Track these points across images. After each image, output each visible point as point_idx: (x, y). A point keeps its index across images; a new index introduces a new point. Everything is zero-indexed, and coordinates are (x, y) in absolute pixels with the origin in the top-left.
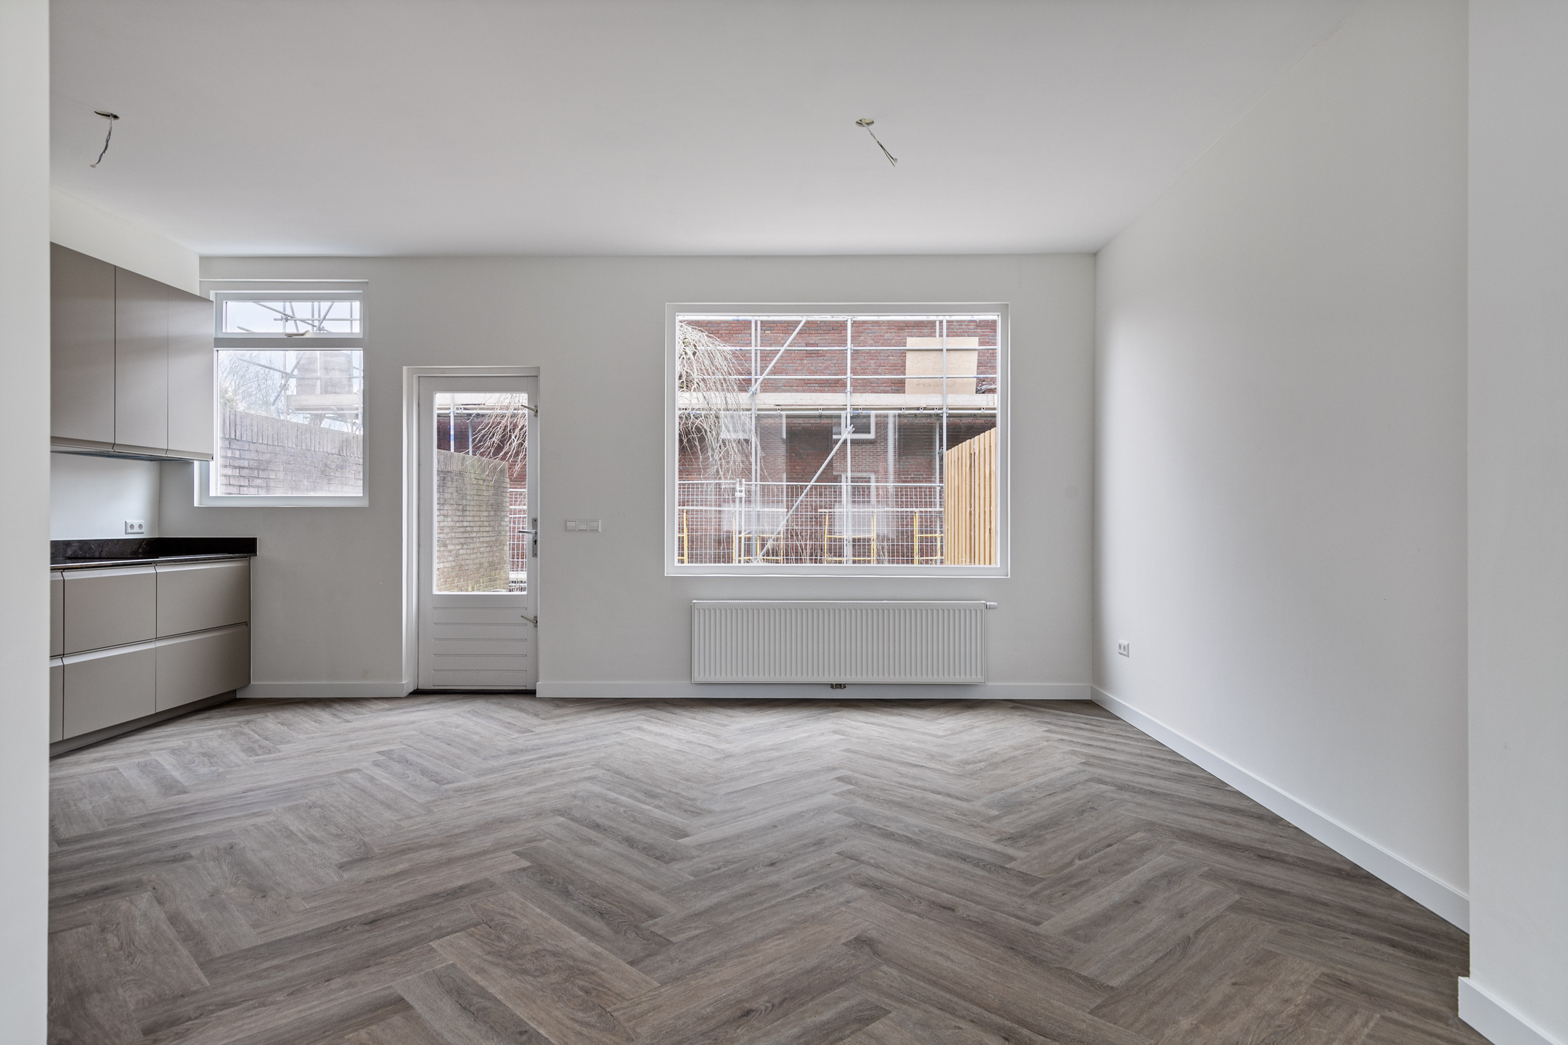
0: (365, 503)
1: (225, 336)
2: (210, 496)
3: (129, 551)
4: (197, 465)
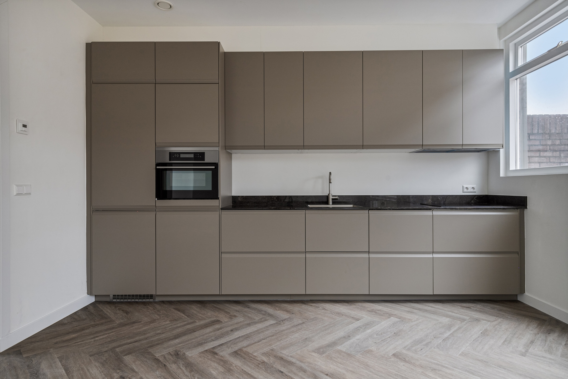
1: (517, 68)
2: (510, 170)
3: (464, 202)
4: (502, 151)
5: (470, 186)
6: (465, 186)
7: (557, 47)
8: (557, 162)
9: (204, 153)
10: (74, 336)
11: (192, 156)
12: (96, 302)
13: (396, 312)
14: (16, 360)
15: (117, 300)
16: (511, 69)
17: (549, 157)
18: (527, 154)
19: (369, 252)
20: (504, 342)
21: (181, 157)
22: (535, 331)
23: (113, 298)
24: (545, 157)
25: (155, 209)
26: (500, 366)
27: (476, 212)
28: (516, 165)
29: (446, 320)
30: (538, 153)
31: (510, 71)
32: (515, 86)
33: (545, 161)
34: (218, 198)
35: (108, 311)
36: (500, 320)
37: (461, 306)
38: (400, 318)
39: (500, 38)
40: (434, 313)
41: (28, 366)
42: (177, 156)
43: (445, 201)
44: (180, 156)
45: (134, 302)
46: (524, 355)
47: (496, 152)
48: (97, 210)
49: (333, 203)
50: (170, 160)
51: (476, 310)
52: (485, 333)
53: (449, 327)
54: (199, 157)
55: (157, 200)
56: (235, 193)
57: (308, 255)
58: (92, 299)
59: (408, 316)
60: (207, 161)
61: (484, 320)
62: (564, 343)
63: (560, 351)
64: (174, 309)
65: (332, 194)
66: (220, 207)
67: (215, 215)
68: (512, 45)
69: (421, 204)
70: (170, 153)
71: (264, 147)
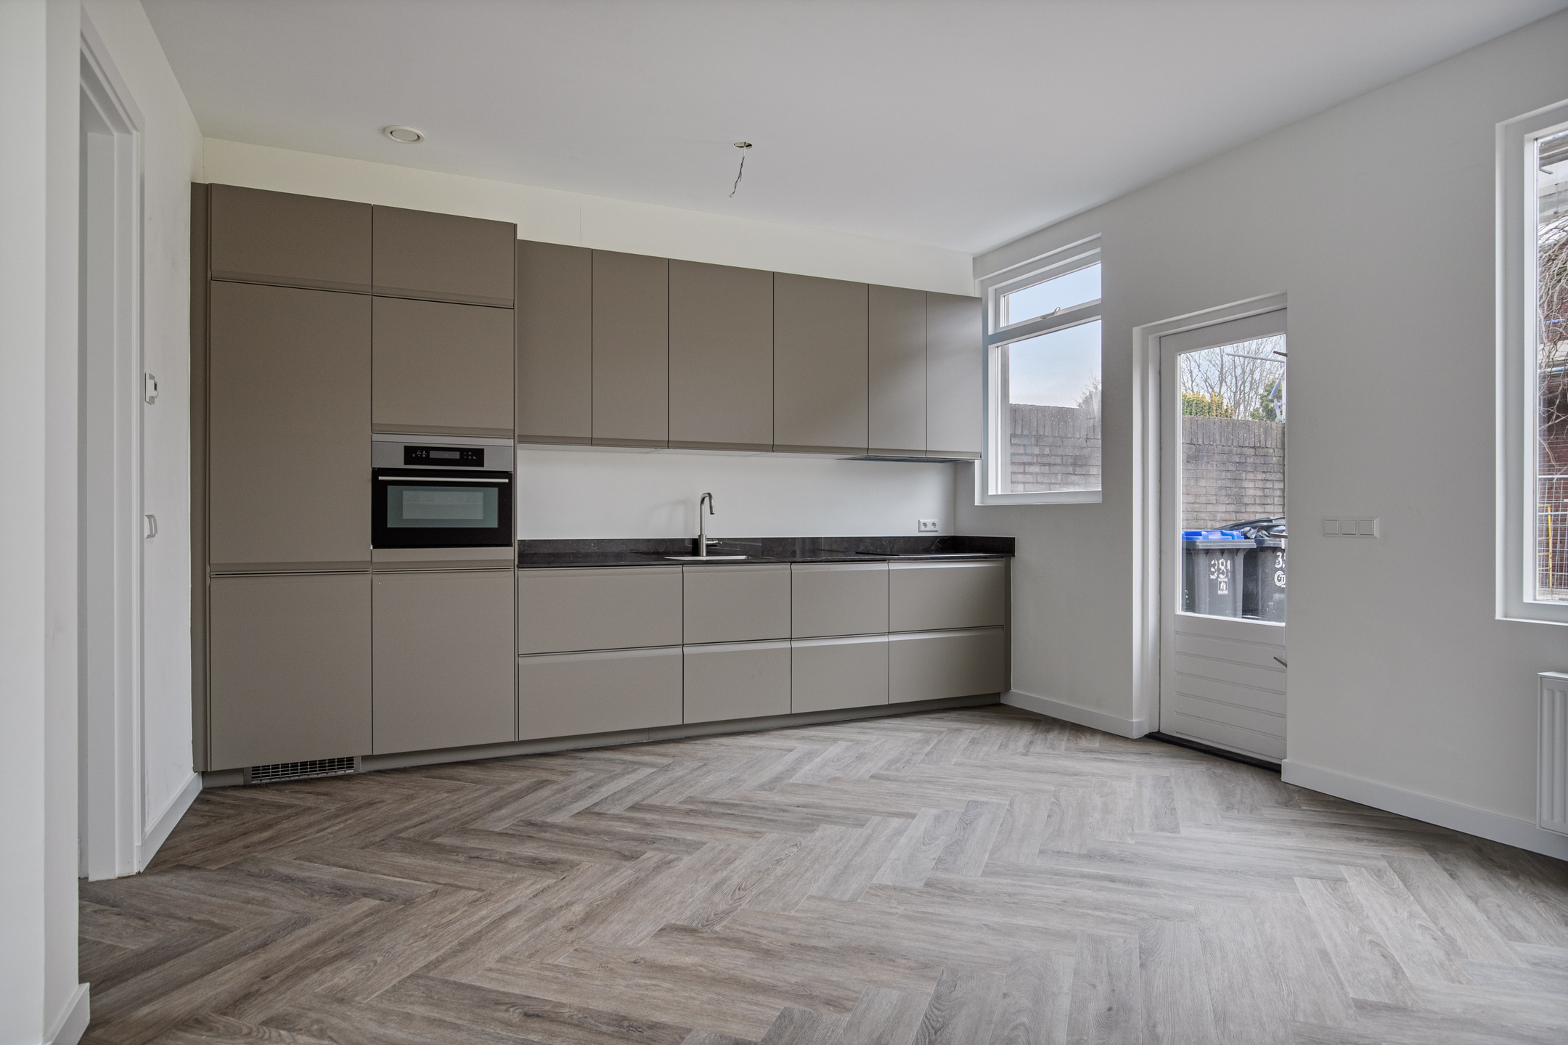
0: (1098, 499)
1: (999, 331)
2: (989, 494)
3: (921, 548)
4: (977, 463)
5: (929, 521)
6: (923, 521)
7: (1053, 314)
8: (1046, 483)
9: (483, 450)
11: (457, 455)
13: (841, 736)
15: (262, 780)
16: (991, 332)
17: (1037, 474)
18: (1010, 469)
19: (791, 638)
20: (1000, 747)
21: (431, 457)
22: (1032, 732)
23: (253, 778)
24: (1031, 474)
25: (370, 570)
26: (1004, 768)
27: (950, 563)
28: (997, 487)
29: (918, 736)
30: (1023, 467)
31: (990, 334)
32: (995, 355)
33: (1031, 480)
34: (509, 544)
36: (986, 727)
37: (930, 718)
38: (852, 741)
39: (975, 275)
40: (897, 730)
42: (422, 455)
43: (893, 547)
44: (428, 455)
45: (311, 779)
46: (1026, 754)
47: (970, 464)
48: (224, 574)
49: (708, 554)
50: (405, 464)
51: (951, 720)
52: (973, 741)
53: (927, 742)
54: (472, 457)
55: (374, 548)
57: (686, 650)
58: (200, 785)
59: (863, 737)
60: (488, 466)
61: (966, 729)
62: (1066, 739)
63: (1064, 746)
65: (706, 536)
66: (516, 562)
67: (508, 578)
68: (991, 290)
69: (857, 553)
70: (406, 447)
71: (592, 441)
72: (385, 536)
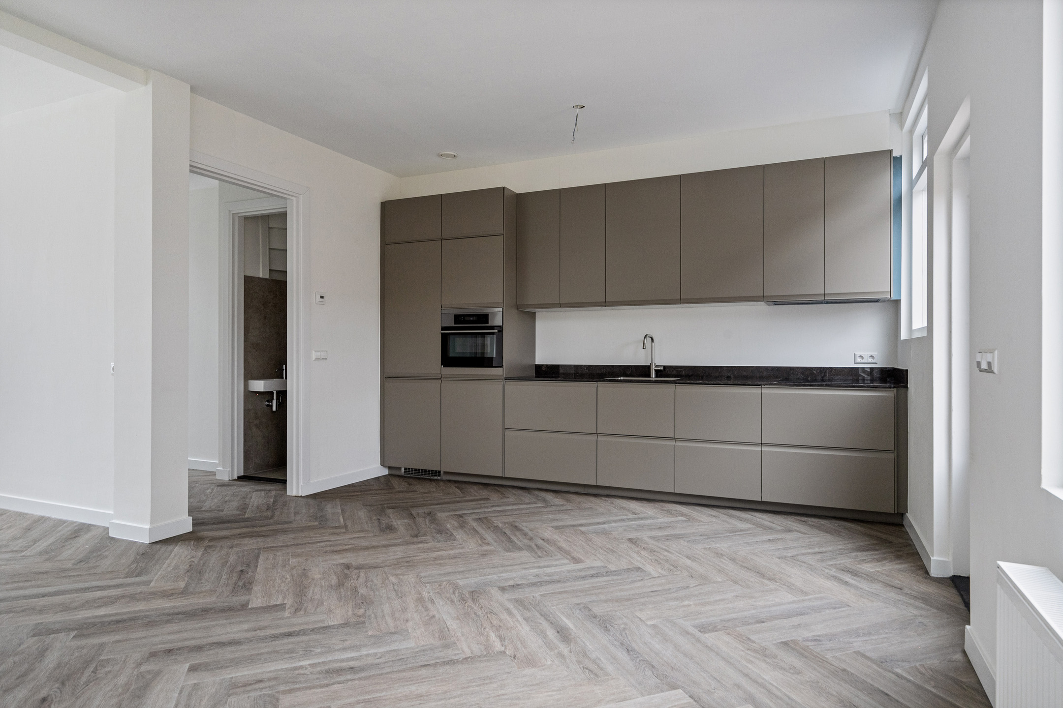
2: (913, 329)
5: (866, 354)
6: (858, 354)
9: (488, 314)
10: (358, 494)
11: (476, 318)
12: (389, 475)
14: (311, 502)
15: (407, 474)
16: (914, 176)
19: (675, 439)
21: (466, 320)
23: (404, 473)
25: (441, 378)
31: (913, 178)
34: (502, 366)
35: (395, 482)
41: (318, 505)
42: (462, 319)
44: (464, 319)
45: (423, 478)
48: (390, 378)
49: (656, 375)
50: (455, 324)
54: (483, 319)
55: (443, 367)
56: (539, 361)
57: (600, 438)
58: (386, 472)
60: (491, 323)
64: (455, 487)
65: (655, 364)
66: (504, 377)
67: (498, 386)
68: (915, 137)
70: (455, 315)
71: (561, 305)
72: (448, 361)
